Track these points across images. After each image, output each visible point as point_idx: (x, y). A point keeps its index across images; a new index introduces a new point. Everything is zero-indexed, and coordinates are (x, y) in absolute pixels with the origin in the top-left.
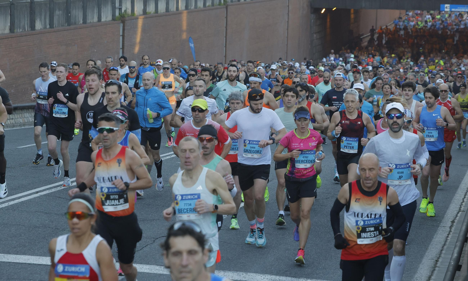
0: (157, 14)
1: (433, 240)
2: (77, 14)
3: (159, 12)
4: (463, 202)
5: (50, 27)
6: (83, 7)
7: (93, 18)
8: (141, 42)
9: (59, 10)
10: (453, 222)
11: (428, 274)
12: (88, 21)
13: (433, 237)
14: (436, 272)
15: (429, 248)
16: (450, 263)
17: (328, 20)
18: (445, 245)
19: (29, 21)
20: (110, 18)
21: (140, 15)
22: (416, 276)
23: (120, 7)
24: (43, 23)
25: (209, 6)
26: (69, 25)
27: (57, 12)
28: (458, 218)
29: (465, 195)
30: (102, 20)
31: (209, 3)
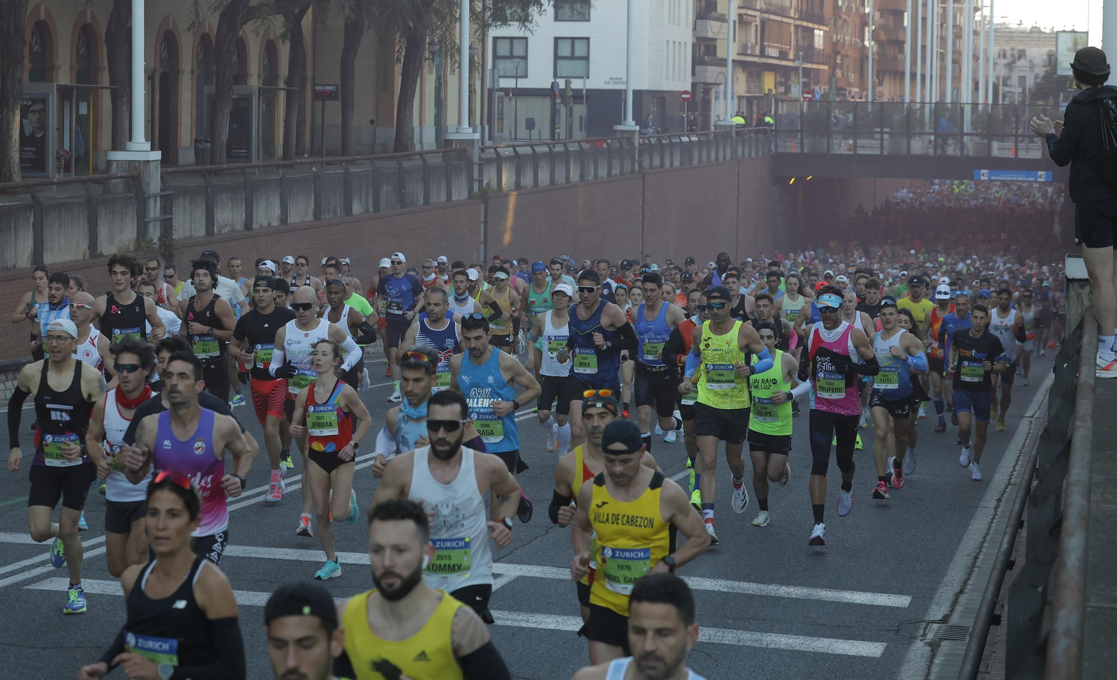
0: (536, 188)
1: (970, 527)
2: (416, 190)
3: (540, 185)
5: (375, 211)
6: (424, 179)
8: (514, 228)
9: (388, 184)
10: (999, 500)
12: (432, 201)
13: (969, 524)
14: (974, 574)
15: (964, 539)
17: (801, 194)
18: (987, 534)
20: (464, 195)
21: (511, 190)
22: (945, 580)
23: (481, 178)
24: (364, 205)
25: (616, 175)
26: (403, 205)
27: (385, 188)
28: (1006, 495)
29: (1017, 461)
30: (454, 199)
31: (616, 171)
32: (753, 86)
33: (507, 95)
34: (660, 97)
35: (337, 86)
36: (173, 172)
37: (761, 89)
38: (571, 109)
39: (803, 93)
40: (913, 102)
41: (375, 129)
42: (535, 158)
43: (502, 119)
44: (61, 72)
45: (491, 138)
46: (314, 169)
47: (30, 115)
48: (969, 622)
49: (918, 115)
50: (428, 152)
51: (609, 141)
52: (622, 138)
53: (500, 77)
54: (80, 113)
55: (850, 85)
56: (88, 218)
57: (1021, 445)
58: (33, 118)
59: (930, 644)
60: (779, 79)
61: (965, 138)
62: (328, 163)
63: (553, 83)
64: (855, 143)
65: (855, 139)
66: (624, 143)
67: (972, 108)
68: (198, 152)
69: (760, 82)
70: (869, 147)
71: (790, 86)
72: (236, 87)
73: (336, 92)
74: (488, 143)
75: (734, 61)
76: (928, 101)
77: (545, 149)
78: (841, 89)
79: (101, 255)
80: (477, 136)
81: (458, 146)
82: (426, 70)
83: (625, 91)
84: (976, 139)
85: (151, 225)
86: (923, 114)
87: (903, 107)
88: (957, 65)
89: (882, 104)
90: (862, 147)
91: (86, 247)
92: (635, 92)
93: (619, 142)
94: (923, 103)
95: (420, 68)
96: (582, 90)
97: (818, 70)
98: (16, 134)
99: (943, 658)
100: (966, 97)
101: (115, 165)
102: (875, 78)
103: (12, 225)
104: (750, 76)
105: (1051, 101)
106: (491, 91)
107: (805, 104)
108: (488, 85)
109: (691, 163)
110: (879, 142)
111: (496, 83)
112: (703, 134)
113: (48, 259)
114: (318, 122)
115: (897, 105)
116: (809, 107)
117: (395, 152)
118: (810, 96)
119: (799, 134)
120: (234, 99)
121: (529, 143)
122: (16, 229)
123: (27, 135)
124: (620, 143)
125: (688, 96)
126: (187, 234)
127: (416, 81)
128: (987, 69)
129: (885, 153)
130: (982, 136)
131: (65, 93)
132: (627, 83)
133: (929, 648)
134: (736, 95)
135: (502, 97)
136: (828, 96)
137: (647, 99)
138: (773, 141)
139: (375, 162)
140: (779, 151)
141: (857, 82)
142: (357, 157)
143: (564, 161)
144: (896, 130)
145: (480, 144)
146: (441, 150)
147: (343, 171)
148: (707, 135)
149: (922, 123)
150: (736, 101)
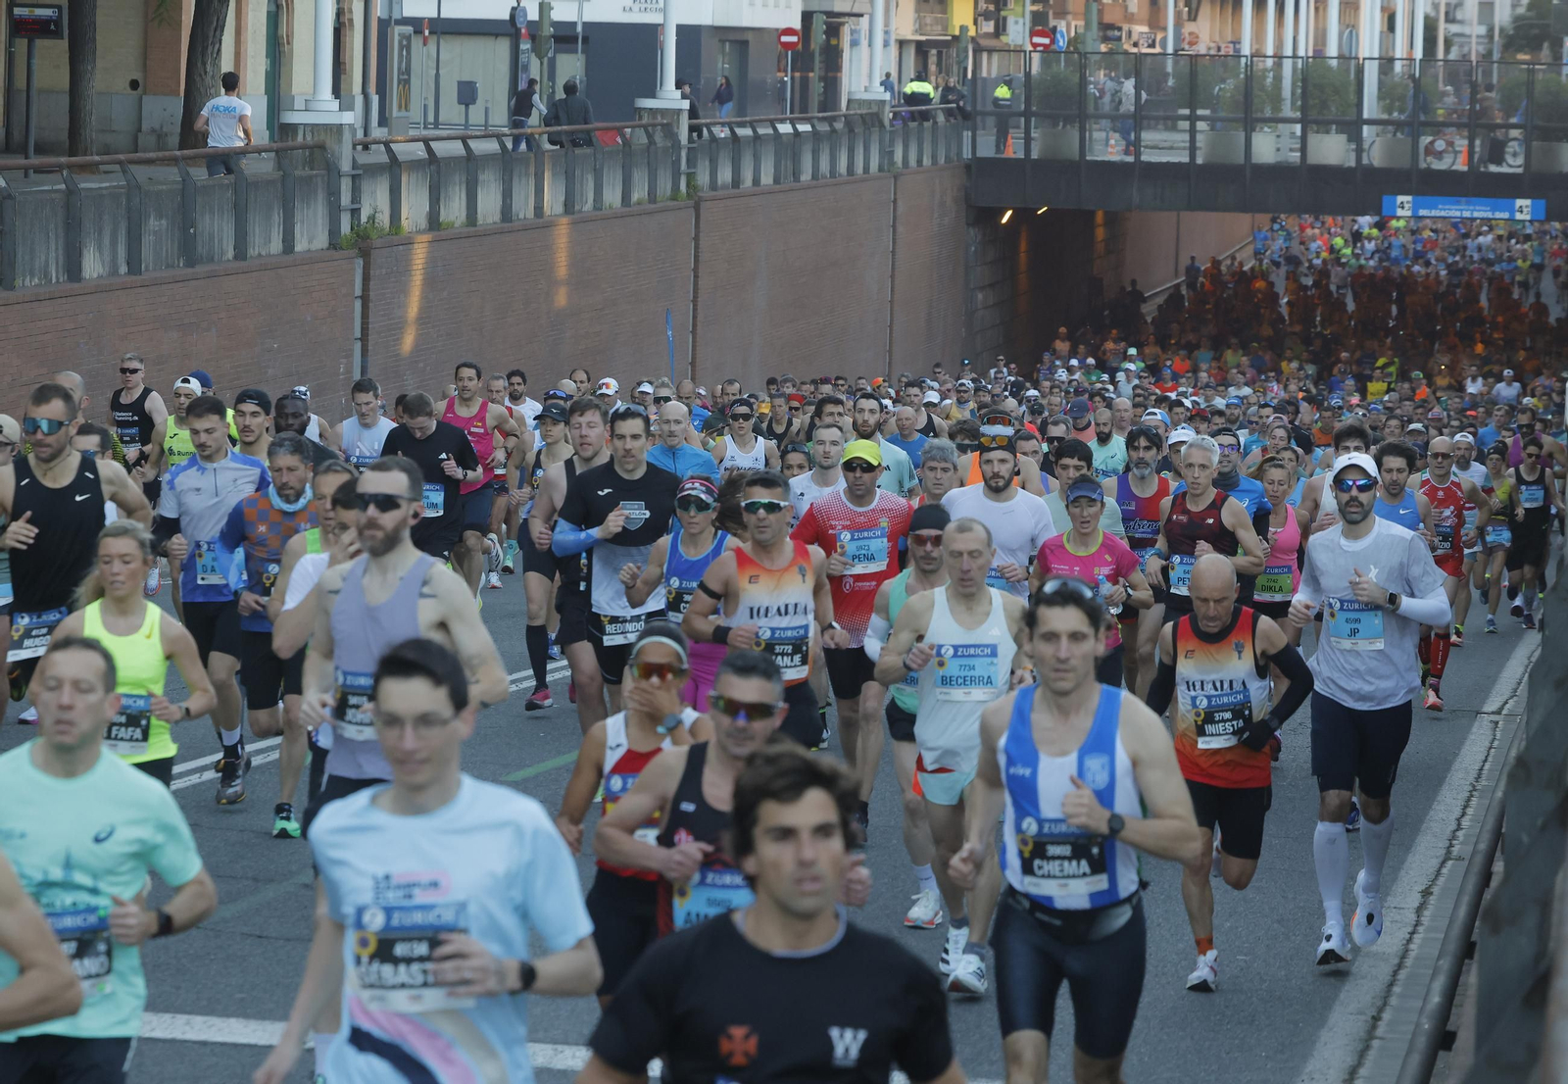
0: (472, 229)
2: (217, 229)
3: (480, 222)
4: (1459, 827)
5: (130, 272)
6: (236, 206)
8: (423, 319)
9: (160, 216)
10: (1426, 893)
11: (1349, 1059)
12: (252, 252)
14: (1372, 1054)
16: (1418, 1025)
17: (1023, 246)
18: (1400, 966)
19: (61, 252)
20: (321, 241)
21: (419, 232)
23: (356, 206)
24: (107, 258)
25: (639, 203)
26: (191, 263)
27: (153, 224)
28: (1441, 880)
29: (1466, 807)
30: (298, 248)
31: (639, 193)
32: (928, 20)
33: (418, 32)
34: (737, 40)
35: (59, 8)
37: (945, 25)
39: (1033, 34)
40: (1258, 54)
41: (141, 99)
42: (471, 163)
43: (407, 82)
45: (383, 121)
49: (1269, 80)
51: (628, 130)
52: (654, 125)
55: (1130, 18)
57: (1473, 774)
61: (1365, 128)
62: (39, 170)
63: (514, 9)
66: (658, 137)
67: (1380, 66)
69: (944, 11)
70: (1165, 146)
71: (1005, 19)
73: (58, 22)
74: (378, 133)
76: (1288, 52)
77: (492, 146)
78: (1112, 27)
80: (351, 118)
81: (309, 138)
83: (662, 25)
86: (1278, 78)
87: (1239, 62)
89: (1195, 59)
90: (1156, 147)
92: (681, 29)
93: (647, 132)
94: (1279, 57)
96: (574, 24)
100: (1368, 46)
102: (1181, 4)
105: (1545, 53)
106: (384, 25)
107: (1036, 57)
108: (378, 11)
109: (796, 175)
110: (1187, 137)
111: (396, 7)
112: (825, 119)
114: (20, 82)
115: (1224, 60)
116: (1045, 63)
117: (181, 148)
118: (1046, 41)
119: (1023, 119)
121: (462, 133)
124: (650, 136)
125: (794, 39)
129: (1199, 161)
130: (1398, 125)
132: (664, 11)
134: (893, 38)
135: (409, 38)
136: (1083, 43)
137: (709, 46)
138: (967, 135)
139: (133, 168)
140: (980, 154)
141: (1145, 13)
142: (97, 158)
143: (532, 170)
144: (1222, 114)
145: (360, 134)
146: (275, 146)
147: (63, 186)
148: (831, 120)
149: (1276, 99)
150: (894, 50)
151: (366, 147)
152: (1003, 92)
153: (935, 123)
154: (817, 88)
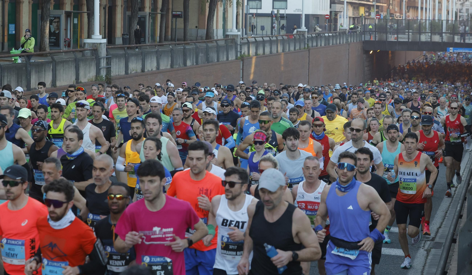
0: (264, 55)
1: (444, 199)
2: (213, 56)
3: (266, 54)
5: (196, 64)
6: (217, 51)
7: (223, 58)
9: (202, 53)
12: (220, 60)
14: (445, 220)
15: (441, 204)
16: (455, 214)
17: (375, 58)
18: (451, 202)
19: (183, 60)
20: (234, 58)
21: (254, 56)
22: (433, 222)
23: (241, 51)
24: (192, 62)
25: (297, 50)
27: (201, 55)
29: (464, 170)
30: (229, 59)
31: (297, 48)
32: (355, 13)
33: (253, 16)
34: (317, 17)
35: (182, 12)
36: (111, 48)
37: (359, 14)
38: (280, 22)
39: (376, 15)
40: (422, 19)
41: (198, 30)
42: (264, 42)
44: (67, 6)
45: (246, 34)
46: (171, 47)
47: (53, 23)
48: (443, 241)
49: (424, 25)
50: (219, 40)
52: (300, 34)
53: (250, 8)
54: (75, 23)
55: (396, 12)
56: (75, 67)
57: (466, 164)
58: (55, 25)
59: (426, 250)
60: (366, 10)
61: (443, 34)
62: (178, 44)
63: (272, 11)
64: (397, 37)
65: (397, 34)
66: (301, 36)
67: (446, 21)
68: (123, 39)
69: (358, 11)
70: (403, 38)
71: (370, 12)
72: (139, 12)
73: (181, 15)
75: (347, 2)
76: (428, 19)
77: (268, 39)
78: (392, 14)
79: (81, 82)
80: (240, 33)
81: (231, 37)
82: (219, 6)
83: (302, 14)
84: (448, 35)
85: (102, 70)
86: (426, 24)
87: (418, 21)
88: (440, 4)
89: (409, 20)
90: (401, 38)
91: (74, 79)
92: (306, 15)
95: (217, 4)
96: (284, 14)
97: (383, 6)
98: (47, 31)
99: (432, 256)
100: (444, 18)
101: (87, 45)
102: (406, 9)
103: (43, 69)
104: (354, 8)
106: (246, 14)
107: (377, 20)
108: (245, 12)
109: (329, 44)
110: (407, 36)
111: (248, 11)
112: (334, 33)
113: (58, 84)
114: (174, 27)
115: (415, 21)
116: (379, 21)
117: (205, 40)
118: (379, 17)
119: (374, 33)
120: (139, 17)
121: (262, 36)
122: (45, 71)
123: (52, 32)
124: (299, 36)
125: (328, 17)
126: (117, 74)
127: (215, 10)
128: (452, 6)
129: (410, 41)
130: (450, 33)
131: (68, 15)
132: (302, 11)
133: (426, 252)
134: (348, 16)
135: (251, 17)
136: (386, 17)
137: (311, 18)
138: (363, 36)
139: (197, 44)
140: (366, 39)
141: (399, 11)
142: (190, 42)
143: (276, 43)
144: (415, 31)
145: (241, 37)
146: (225, 39)
147: (183, 47)
148: (336, 33)
149: (425, 28)
150: (348, 19)
151: (242, 39)
152: (371, 27)
153: (357, 33)
154: (333, 26)
